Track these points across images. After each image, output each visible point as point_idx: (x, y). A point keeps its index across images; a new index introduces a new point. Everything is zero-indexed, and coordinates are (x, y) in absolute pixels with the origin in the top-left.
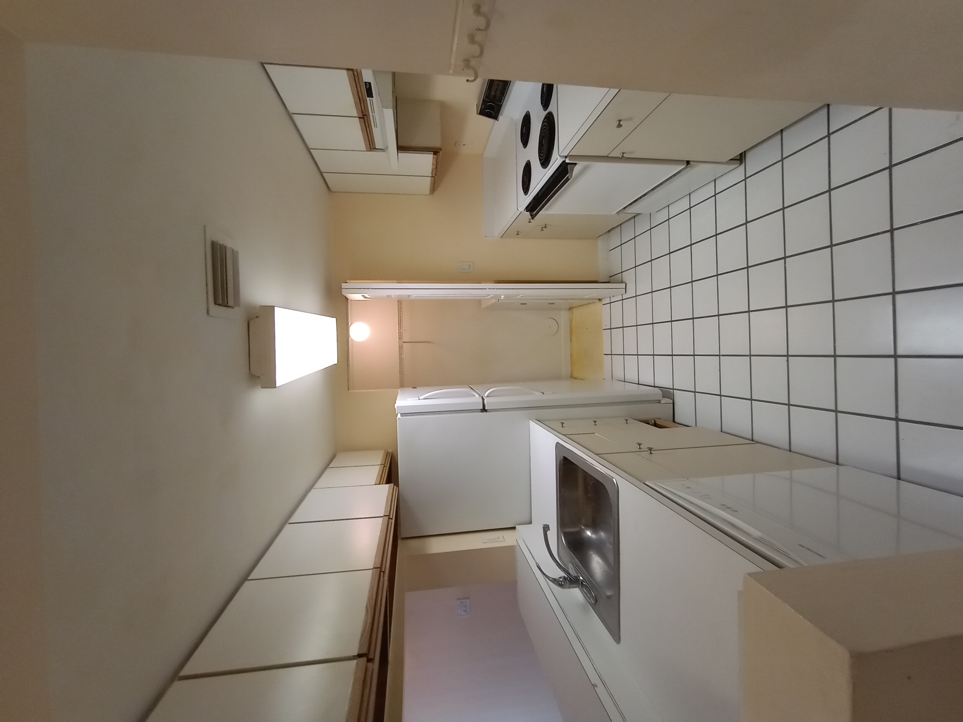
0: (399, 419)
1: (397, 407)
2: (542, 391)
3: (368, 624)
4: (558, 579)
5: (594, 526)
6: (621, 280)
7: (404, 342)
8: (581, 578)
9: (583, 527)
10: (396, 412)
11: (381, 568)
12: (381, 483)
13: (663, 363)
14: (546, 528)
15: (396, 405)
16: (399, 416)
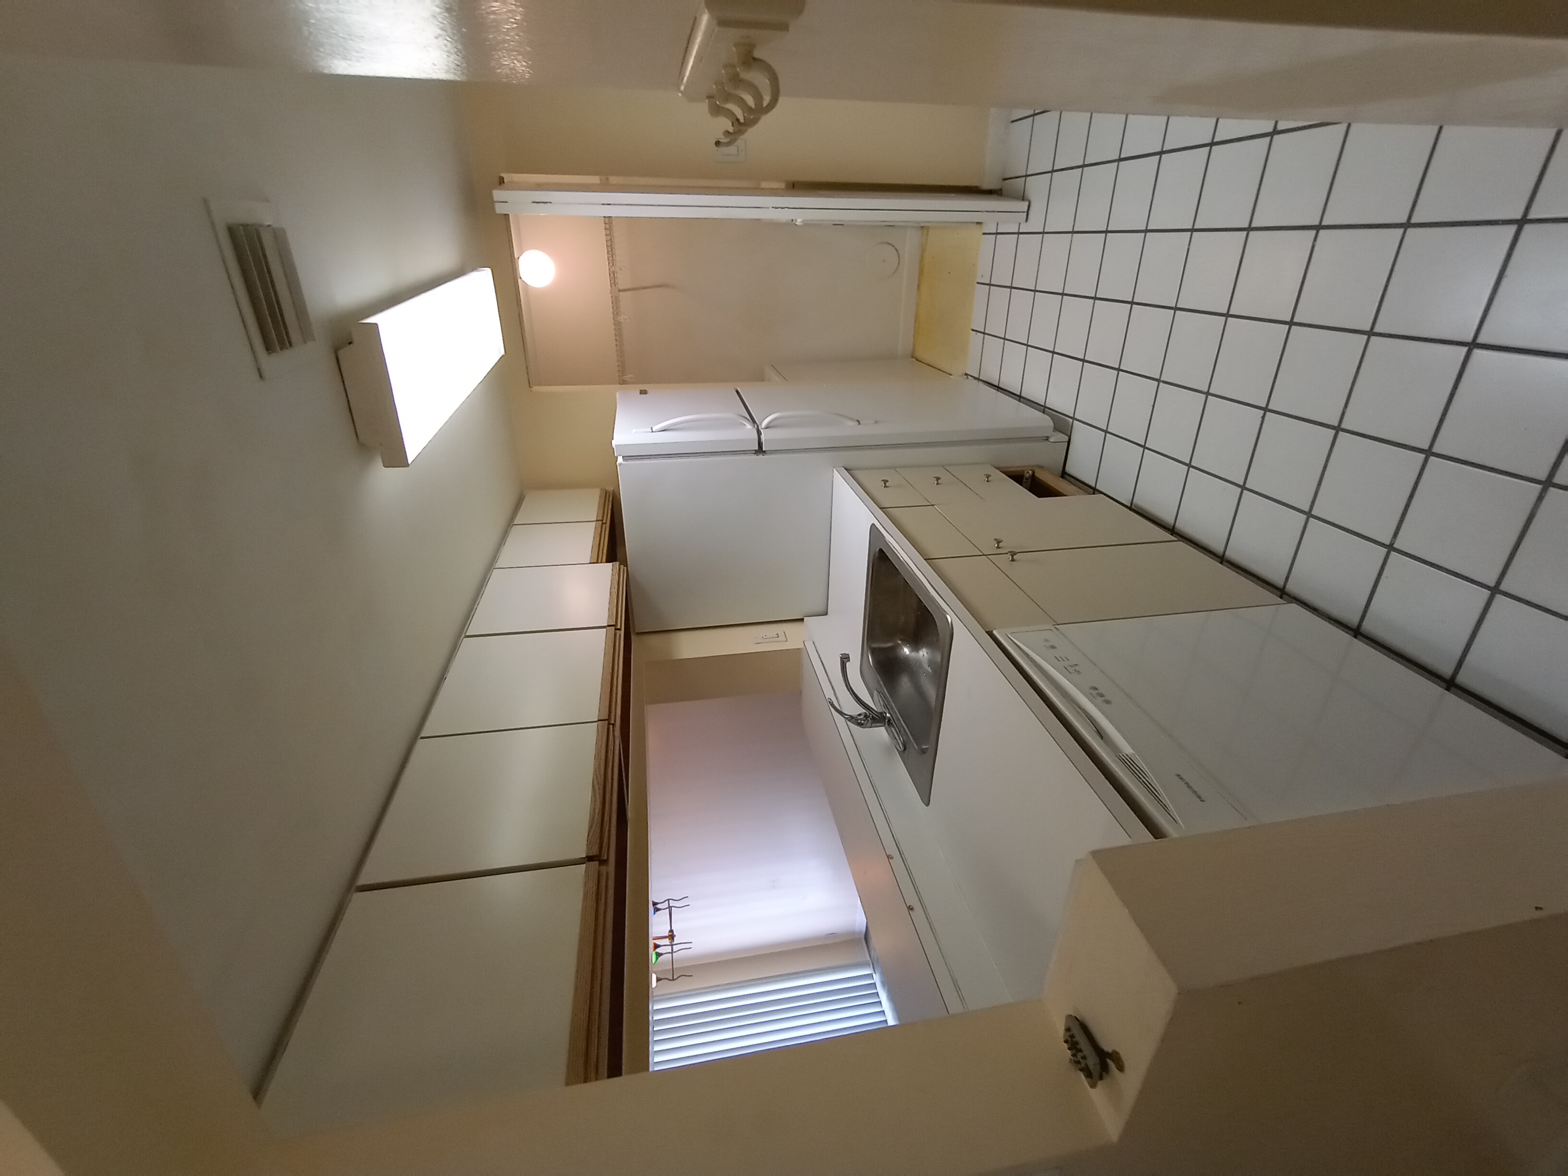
0: (620, 464)
1: (616, 445)
2: (859, 420)
3: (597, 811)
4: (855, 716)
5: (916, 642)
6: (1022, 194)
7: (620, 291)
8: (888, 715)
9: (900, 642)
10: (616, 455)
11: (608, 720)
12: (599, 561)
13: (1067, 369)
14: (845, 659)
15: (614, 443)
16: (620, 460)
